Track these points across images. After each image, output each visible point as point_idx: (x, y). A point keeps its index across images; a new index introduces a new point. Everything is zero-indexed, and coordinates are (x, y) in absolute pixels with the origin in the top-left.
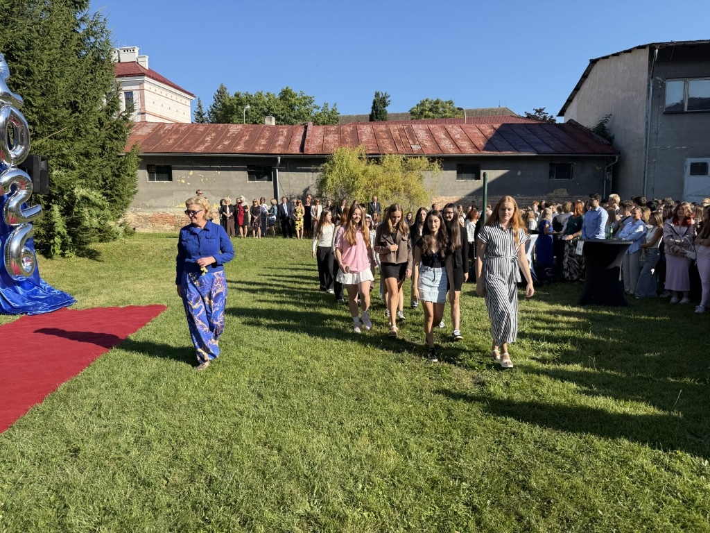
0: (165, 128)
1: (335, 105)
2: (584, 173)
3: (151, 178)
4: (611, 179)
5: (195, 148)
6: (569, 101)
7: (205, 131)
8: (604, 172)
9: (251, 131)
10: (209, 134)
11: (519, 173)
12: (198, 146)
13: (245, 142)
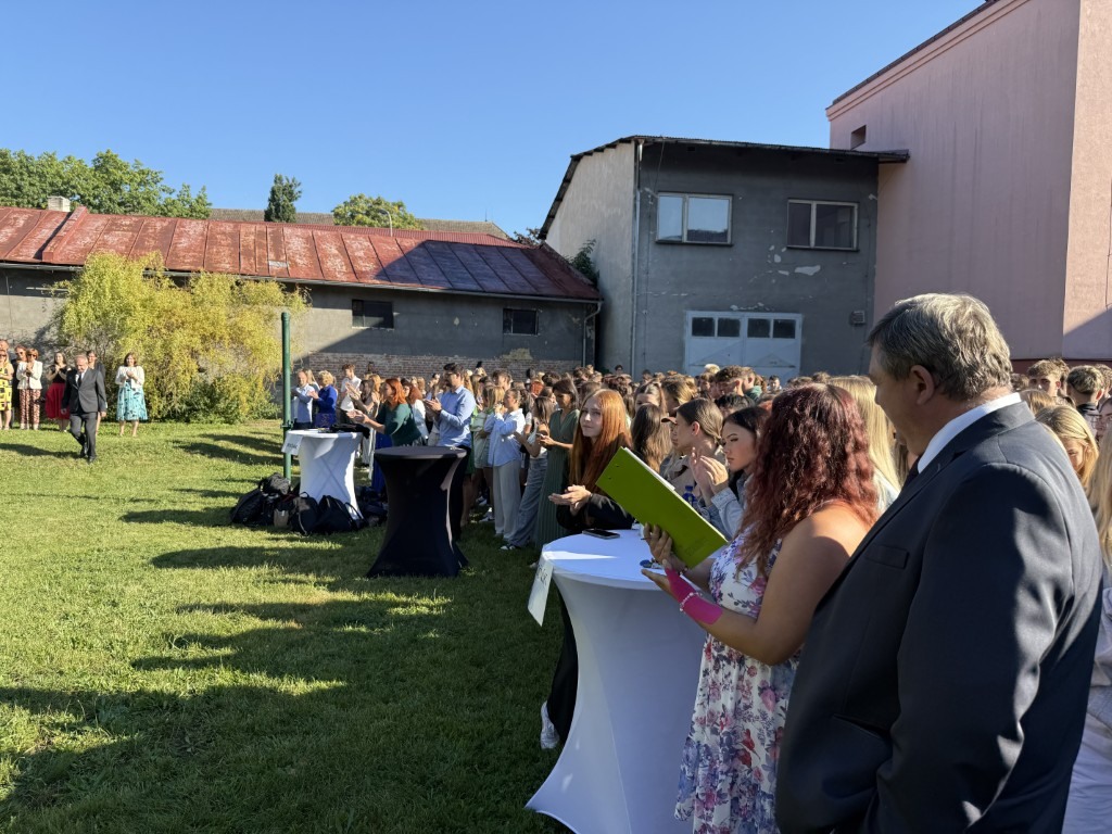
1: (204, 189)
2: (554, 326)
4: (593, 337)
6: (551, 217)
8: (583, 326)
11: (457, 322)
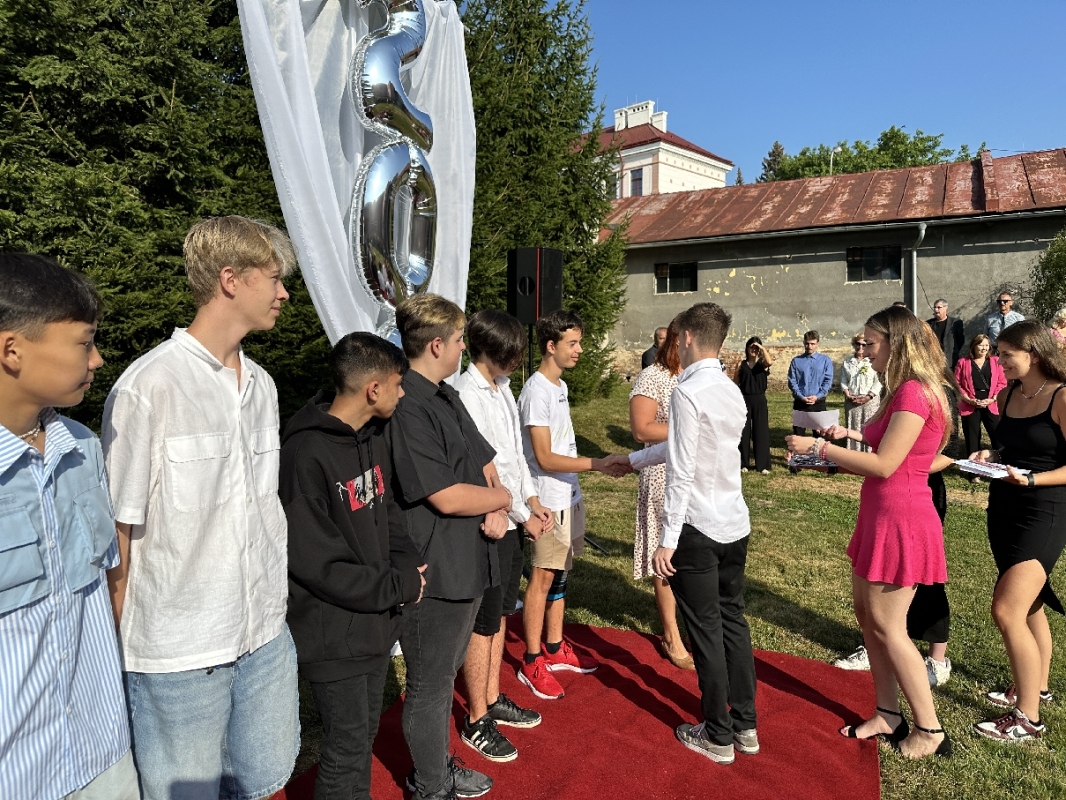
0: (690, 199)
1: (984, 145)
3: (662, 288)
5: (743, 225)
7: (760, 196)
9: (851, 184)
10: (767, 200)
12: (748, 221)
13: (841, 206)
